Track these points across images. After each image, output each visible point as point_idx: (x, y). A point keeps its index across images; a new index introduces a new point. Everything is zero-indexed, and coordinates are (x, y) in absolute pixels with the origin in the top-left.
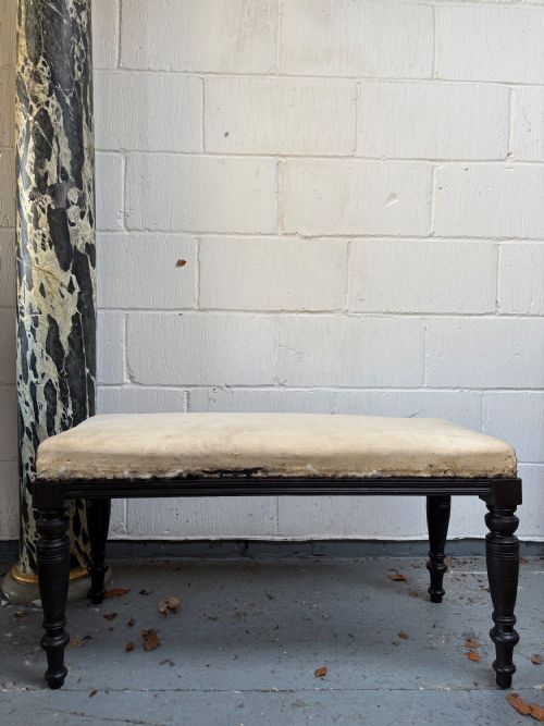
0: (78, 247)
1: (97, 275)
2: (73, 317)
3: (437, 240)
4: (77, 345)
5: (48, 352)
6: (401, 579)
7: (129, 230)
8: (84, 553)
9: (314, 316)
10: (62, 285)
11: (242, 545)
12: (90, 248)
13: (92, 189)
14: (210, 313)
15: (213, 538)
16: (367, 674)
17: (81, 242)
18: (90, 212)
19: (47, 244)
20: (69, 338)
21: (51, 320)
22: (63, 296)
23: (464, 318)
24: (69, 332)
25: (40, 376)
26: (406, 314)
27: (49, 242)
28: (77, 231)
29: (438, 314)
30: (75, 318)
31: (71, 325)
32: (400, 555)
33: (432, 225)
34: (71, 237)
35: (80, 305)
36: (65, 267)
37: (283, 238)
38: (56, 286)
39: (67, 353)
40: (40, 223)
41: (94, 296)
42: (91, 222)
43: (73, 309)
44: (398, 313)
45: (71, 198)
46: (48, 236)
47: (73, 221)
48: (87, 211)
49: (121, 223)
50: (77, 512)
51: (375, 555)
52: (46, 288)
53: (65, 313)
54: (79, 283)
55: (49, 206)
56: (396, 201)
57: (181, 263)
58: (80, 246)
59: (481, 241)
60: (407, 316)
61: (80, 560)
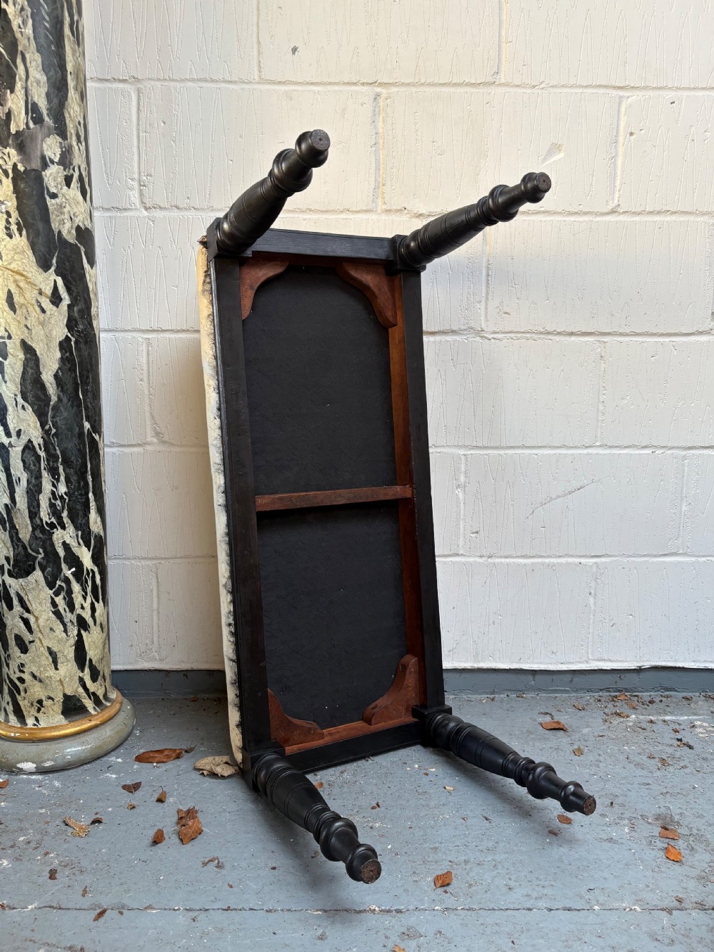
0: (65, 233)
1: (98, 277)
2: (61, 343)
3: (622, 218)
4: (70, 387)
5: (24, 398)
6: (559, 728)
7: (146, 209)
8: (94, 694)
10: (41, 293)
12: (85, 235)
13: (83, 138)
16: (512, 884)
17: (68, 225)
18: (81, 176)
19: (14, 227)
20: (56, 376)
21: (27, 349)
22: (43, 311)
23: (661, 339)
24: (56, 366)
25: (13, 433)
26: (572, 334)
27: (18, 224)
28: (61, 207)
29: (621, 334)
30: (64, 345)
31: (58, 355)
32: (555, 691)
33: (617, 195)
34: (52, 217)
35: (71, 324)
36: (45, 266)
37: (384, 217)
38: (31, 295)
39: (54, 399)
40: (2, 193)
41: (93, 310)
42: (84, 193)
43: (61, 332)
44: (559, 334)
45: (48, 154)
46: (15, 215)
47: (53, 190)
48: (76, 175)
49: (134, 196)
50: (79, 635)
51: (520, 691)
52: (16, 298)
53: (48, 337)
54: (69, 290)
55: (15, 166)
56: (561, 155)
58: (69, 235)
59: (691, 218)
60: (573, 338)
61: (89, 704)
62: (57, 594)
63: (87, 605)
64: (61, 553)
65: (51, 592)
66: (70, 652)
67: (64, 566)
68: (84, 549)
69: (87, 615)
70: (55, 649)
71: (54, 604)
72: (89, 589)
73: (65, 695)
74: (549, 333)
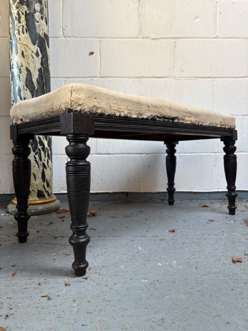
0: (40, 34)
1: (50, 51)
2: (39, 70)
3: (219, 39)
4: (41, 84)
5: (27, 87)
6: (206, 206)
7: (65, 37)
8: (48, 192)
9: (158, 79)
10: (32, 52)
11: (125, 195)
12: (46, 36)
13: (47, 7)
14: (106, 79)
15: (111, 191)
17: (42, 32)
18: (46, 18)
19: (25, 31)
20: (37, 80)
21: (28, 70)
22: (33, 58)
23: (234, 79)
24: (37, 77)
25: (23, 98)
26: (204, 78)
27: (26, 29)
28: (40, 26)
29: (221, 78)
30: (40, 70)
31: (38, 73)
32: (203, 200)
33: (217, 32)
34: (37, 28)
35: (42, 64)
36: (34, 43)
37: (142, 40)
38: (30, 52)
39: (36, 88)
40: (21, 20)
41: (49, 62)
42: (47, 24)
43: (39, 66)
44: (200, 78)
45: (36, 8)
46: (25, 27)
47: (37, 20)
48: (44, 17)
49: (61, 33)
51: (191, 200)
52: (25, 53)
53: (35, 67)
54: (41, 52)
55: (26, 11)
56: (199, 19)
57: (92, 53)
58: (41, 33)
59: (241, 40)
60: (205, 79)
61: (46, 194)
62: (36, 154)
63: (46, 160)
64: (38, 140)
65: (34, 153)
66: (40, 175)
67: (38, 145)
68: (45, 140)
69: (46, 163)
70: (35, 173)
71: (35, 158)
72: (47, 155)
73: (38, 190)
74: (197, 77)
